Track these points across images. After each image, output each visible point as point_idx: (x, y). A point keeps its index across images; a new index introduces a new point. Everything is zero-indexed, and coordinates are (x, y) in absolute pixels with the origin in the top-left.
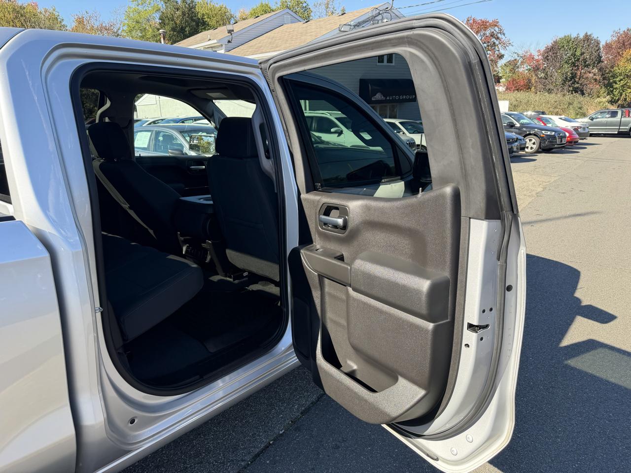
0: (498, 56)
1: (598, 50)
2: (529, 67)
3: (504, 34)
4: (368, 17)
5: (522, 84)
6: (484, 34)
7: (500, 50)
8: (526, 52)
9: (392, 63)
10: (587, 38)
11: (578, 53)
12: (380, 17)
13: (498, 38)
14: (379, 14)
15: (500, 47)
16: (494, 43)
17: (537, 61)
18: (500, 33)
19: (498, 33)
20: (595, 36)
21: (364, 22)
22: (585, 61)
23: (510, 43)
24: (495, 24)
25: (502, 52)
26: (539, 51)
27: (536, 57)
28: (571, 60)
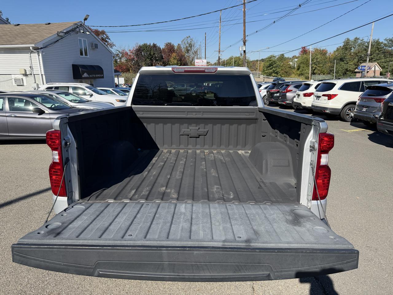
1: (161, 52)
2: (126, 59)
3: (110, 39)
4: (72, 28)
5: (125, 68)
8: (123, 51)
9: (87, 56)
10: (155, 45)
11: (152, 54)
12: (78, 30)
13: (106, 41)
14: (77, 27)
17: (130, 56)
18: (107, 38)
20: (158, 45)
21: (70, 31)
22: (156, 57)
23: (114, 45)
24: (103, 33)
26: (130, 50)
27: (129, 54)
28: (149, 57)
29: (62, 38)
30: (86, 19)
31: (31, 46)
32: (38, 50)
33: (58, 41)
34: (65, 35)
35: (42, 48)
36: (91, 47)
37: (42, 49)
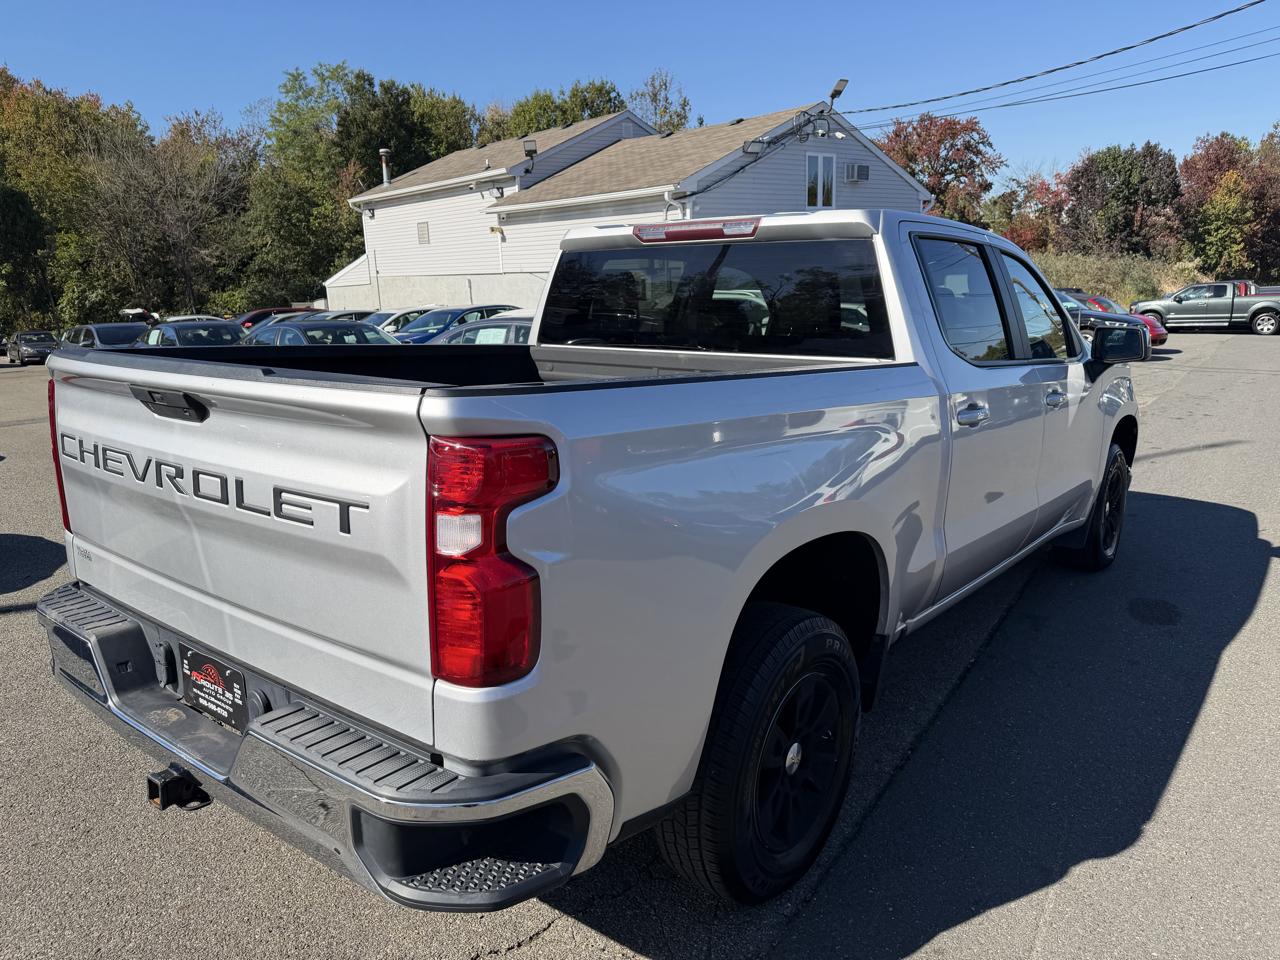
0: (981, 185)
1: (1171, 173)
2: (1040, 206)
3: (990, 145)
4: (791, 127)
5: (1029, 237)
6: (952, 146)
7: (985, 175)
8: (1034, 179)
10: (1150, 151)
11: (1135, 179)
12: (809, 129)
13: (978, 153)
14: (809, 121)
15: (983, 169)
16: (973, 162)
17: (1056, 194)
18: (983, 143)
19: (978, 143)
20: (1164, 147)
21: (784, 136)
22: (1149, 193)
23: (1002, 162)
24: (971, 126)
25: (989, 178)
26: (1058, 176)
27: (1053, 188)
28: (1122, 192)
29: (757, 157)
30: (836, 94)
31: (666, 190)
32: (683, 201)
33: (743, 168)
34: (768, 150)
35: (693, 194)
36: (848, 178)
37: (694, 197)
